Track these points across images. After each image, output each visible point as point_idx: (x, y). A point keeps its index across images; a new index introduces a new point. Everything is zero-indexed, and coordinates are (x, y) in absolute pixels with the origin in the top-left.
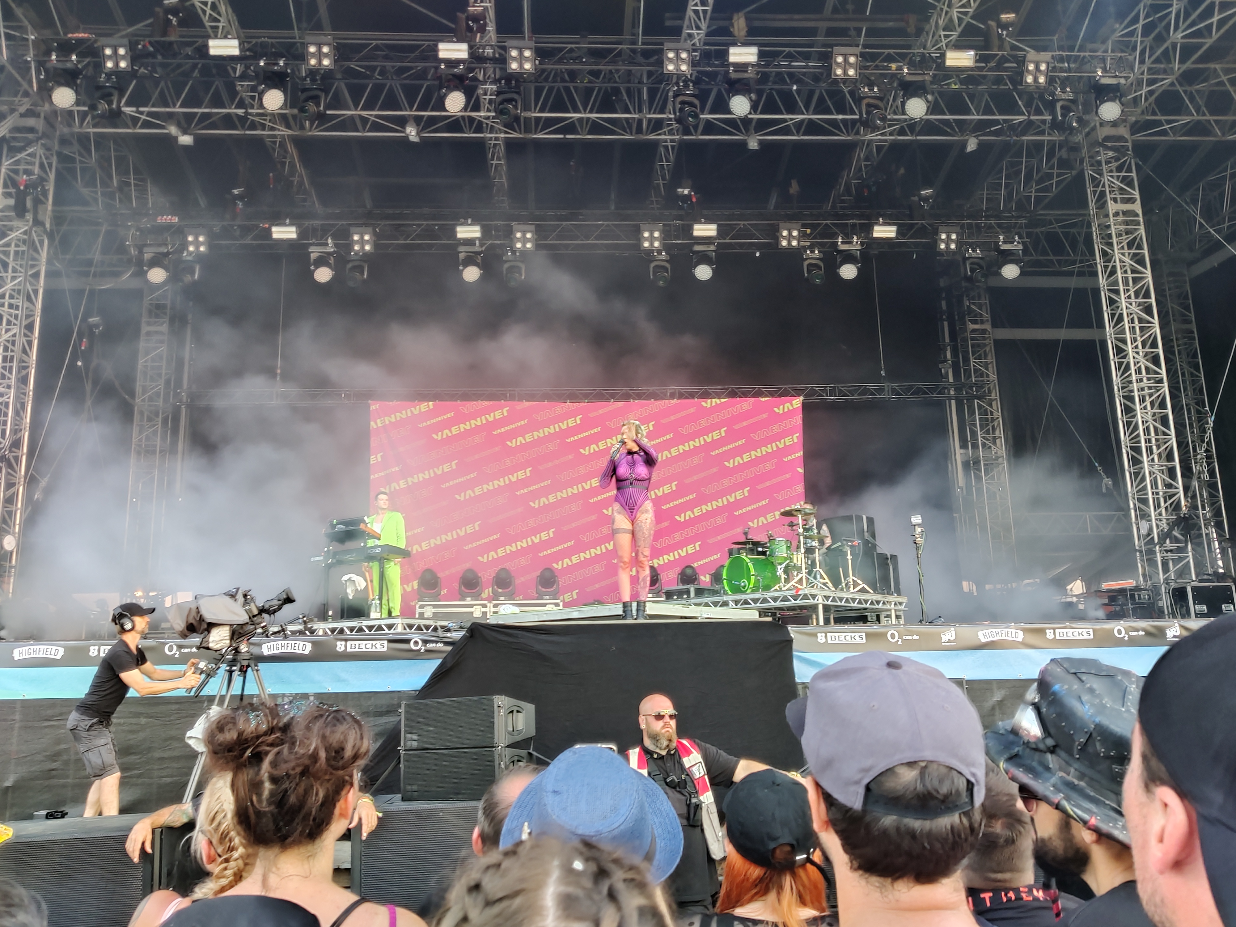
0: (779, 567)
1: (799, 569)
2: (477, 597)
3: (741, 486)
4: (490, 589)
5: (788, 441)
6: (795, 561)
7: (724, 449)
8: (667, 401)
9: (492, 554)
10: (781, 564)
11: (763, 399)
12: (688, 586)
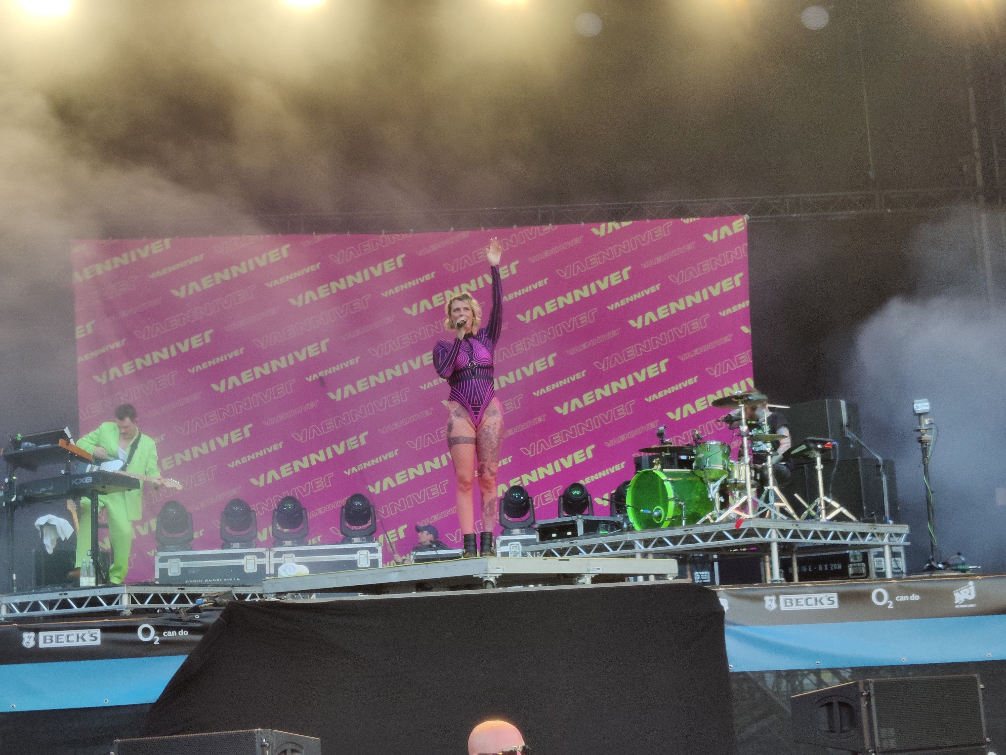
0: (712, 485)
1: (742, 488)
2: (249, 542)
3: (654, 358)
4: (270, 528)
5: (727, 285)
6: (736, 476)
7: (628, 300)
8: (537, 228)
9: (272, 474)
10: (715, 480)
11: (687, 221)
12: (574, 518)
